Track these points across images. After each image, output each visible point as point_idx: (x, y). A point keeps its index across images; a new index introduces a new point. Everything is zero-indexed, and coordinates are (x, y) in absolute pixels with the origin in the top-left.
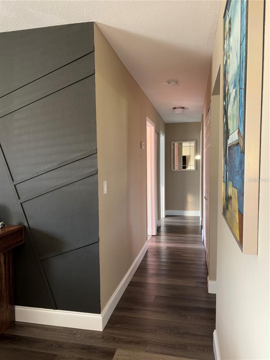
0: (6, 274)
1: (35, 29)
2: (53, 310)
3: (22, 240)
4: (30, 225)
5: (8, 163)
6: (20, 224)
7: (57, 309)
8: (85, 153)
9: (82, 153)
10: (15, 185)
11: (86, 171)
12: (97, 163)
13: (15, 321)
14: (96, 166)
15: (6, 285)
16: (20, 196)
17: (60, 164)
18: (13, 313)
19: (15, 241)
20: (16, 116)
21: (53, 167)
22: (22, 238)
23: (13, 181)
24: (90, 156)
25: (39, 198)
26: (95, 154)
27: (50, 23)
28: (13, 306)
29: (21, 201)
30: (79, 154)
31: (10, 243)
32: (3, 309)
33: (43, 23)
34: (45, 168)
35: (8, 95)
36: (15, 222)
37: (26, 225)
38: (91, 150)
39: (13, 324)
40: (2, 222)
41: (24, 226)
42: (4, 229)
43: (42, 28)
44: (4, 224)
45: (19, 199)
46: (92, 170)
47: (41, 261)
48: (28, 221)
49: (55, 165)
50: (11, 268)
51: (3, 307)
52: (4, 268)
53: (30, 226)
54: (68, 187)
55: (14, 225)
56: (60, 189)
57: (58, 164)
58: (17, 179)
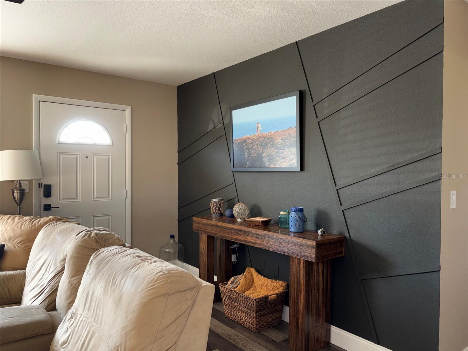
0: (323, 286)
1: (369, 14)
2: (374, 344)
3: (342, 252)
4: (351, 236)
5: (332, 166)
6: (341, 234)
7: (379, 344)
8: (424, 153)
9: (420, 153)
10: (337, 190)
11: (424, 177)
12: (441, 166)
13: (330, 343)
14: (440, 170)
15: (323, 298)
16: (342, 203)
17: (390, 166)
18: (329, 331)
19: (335, 251)
20: (343, 114)
21: (382, 171)
22: (342, 250)
23: (336, 185)
24: (431, 157)
25: (364, 206)
26: (439, 155)
27: (387, 3)
28: (329, 325)
29: (343, 208)
30: (416, 155)
31: (329, 253)
32: (319, 324)
33: (379, 6)
34: (373, 171)
35: (336, 92)
36: (336, 231)
37: (347, 235)
38: (433, 149)
39: (327, 344)
40: (322, 229)
41: (345, 237)
42: (323, 237)
43: (377, 11)
44: (324, 231)
45: (341, 206)
46: (433, 175)
47: (362, 280)
48: (350, 232)
49: (384, 167)
50: (329, 281)
51: (319, 322)
52: (322, 279)
53: (352, 238)
54: (398, 196)
55: (334, 233)
56: (389, 197)
57: (388, 168)
58: (341, 183)
